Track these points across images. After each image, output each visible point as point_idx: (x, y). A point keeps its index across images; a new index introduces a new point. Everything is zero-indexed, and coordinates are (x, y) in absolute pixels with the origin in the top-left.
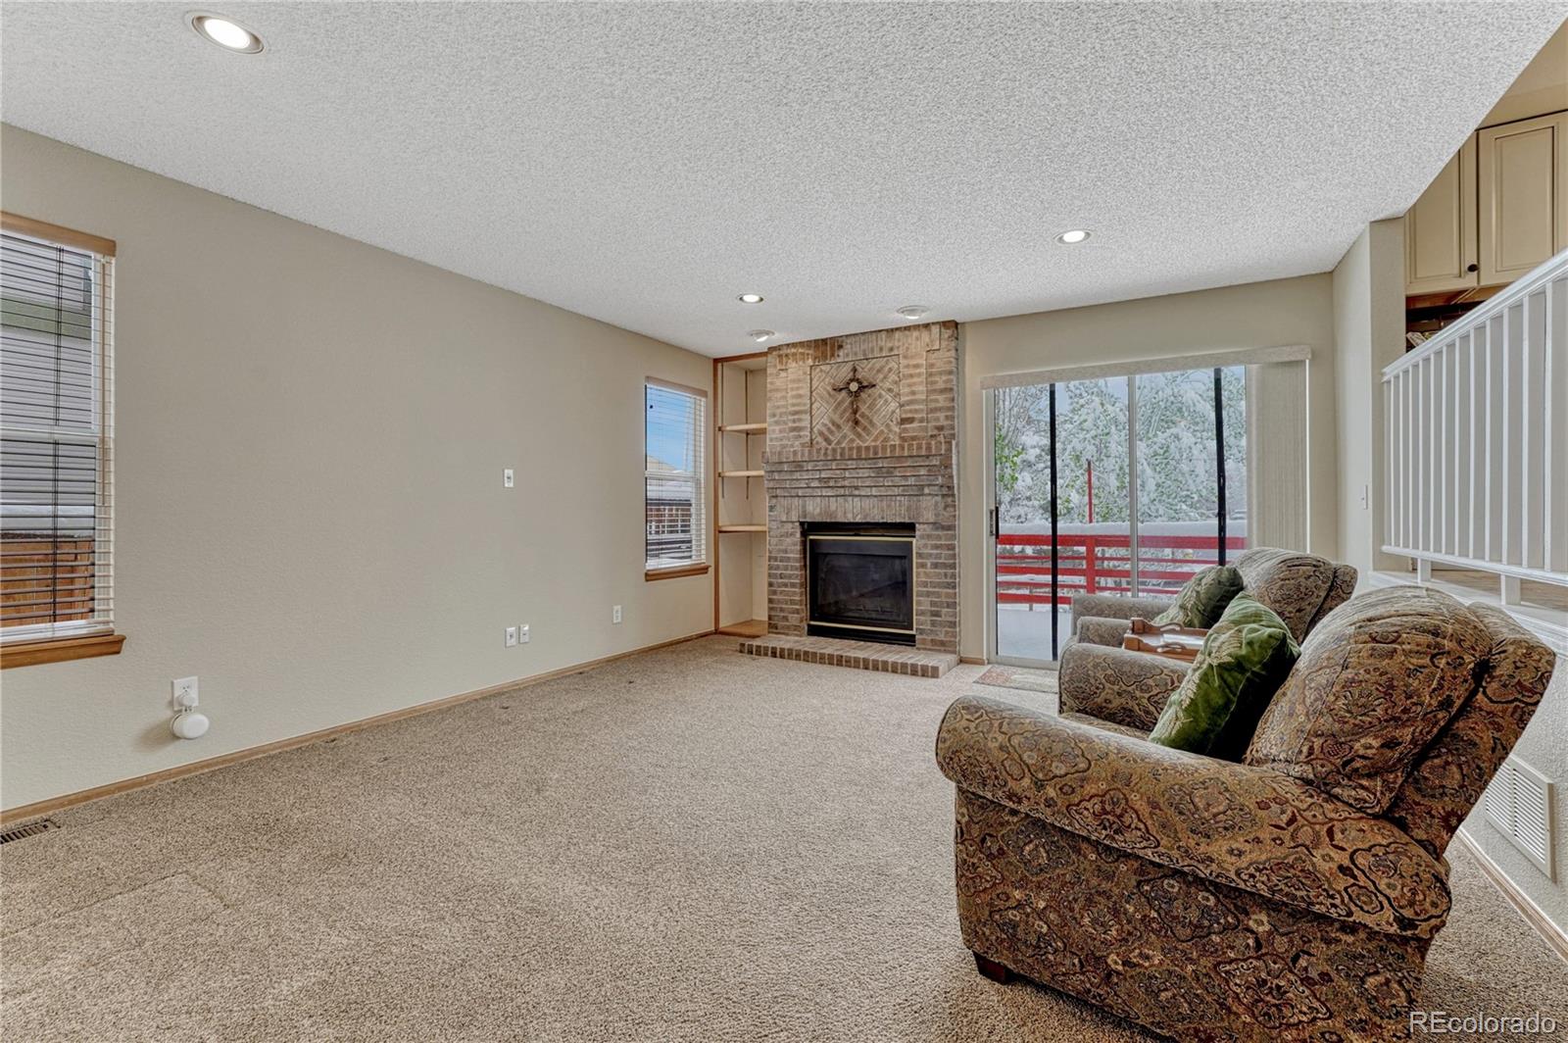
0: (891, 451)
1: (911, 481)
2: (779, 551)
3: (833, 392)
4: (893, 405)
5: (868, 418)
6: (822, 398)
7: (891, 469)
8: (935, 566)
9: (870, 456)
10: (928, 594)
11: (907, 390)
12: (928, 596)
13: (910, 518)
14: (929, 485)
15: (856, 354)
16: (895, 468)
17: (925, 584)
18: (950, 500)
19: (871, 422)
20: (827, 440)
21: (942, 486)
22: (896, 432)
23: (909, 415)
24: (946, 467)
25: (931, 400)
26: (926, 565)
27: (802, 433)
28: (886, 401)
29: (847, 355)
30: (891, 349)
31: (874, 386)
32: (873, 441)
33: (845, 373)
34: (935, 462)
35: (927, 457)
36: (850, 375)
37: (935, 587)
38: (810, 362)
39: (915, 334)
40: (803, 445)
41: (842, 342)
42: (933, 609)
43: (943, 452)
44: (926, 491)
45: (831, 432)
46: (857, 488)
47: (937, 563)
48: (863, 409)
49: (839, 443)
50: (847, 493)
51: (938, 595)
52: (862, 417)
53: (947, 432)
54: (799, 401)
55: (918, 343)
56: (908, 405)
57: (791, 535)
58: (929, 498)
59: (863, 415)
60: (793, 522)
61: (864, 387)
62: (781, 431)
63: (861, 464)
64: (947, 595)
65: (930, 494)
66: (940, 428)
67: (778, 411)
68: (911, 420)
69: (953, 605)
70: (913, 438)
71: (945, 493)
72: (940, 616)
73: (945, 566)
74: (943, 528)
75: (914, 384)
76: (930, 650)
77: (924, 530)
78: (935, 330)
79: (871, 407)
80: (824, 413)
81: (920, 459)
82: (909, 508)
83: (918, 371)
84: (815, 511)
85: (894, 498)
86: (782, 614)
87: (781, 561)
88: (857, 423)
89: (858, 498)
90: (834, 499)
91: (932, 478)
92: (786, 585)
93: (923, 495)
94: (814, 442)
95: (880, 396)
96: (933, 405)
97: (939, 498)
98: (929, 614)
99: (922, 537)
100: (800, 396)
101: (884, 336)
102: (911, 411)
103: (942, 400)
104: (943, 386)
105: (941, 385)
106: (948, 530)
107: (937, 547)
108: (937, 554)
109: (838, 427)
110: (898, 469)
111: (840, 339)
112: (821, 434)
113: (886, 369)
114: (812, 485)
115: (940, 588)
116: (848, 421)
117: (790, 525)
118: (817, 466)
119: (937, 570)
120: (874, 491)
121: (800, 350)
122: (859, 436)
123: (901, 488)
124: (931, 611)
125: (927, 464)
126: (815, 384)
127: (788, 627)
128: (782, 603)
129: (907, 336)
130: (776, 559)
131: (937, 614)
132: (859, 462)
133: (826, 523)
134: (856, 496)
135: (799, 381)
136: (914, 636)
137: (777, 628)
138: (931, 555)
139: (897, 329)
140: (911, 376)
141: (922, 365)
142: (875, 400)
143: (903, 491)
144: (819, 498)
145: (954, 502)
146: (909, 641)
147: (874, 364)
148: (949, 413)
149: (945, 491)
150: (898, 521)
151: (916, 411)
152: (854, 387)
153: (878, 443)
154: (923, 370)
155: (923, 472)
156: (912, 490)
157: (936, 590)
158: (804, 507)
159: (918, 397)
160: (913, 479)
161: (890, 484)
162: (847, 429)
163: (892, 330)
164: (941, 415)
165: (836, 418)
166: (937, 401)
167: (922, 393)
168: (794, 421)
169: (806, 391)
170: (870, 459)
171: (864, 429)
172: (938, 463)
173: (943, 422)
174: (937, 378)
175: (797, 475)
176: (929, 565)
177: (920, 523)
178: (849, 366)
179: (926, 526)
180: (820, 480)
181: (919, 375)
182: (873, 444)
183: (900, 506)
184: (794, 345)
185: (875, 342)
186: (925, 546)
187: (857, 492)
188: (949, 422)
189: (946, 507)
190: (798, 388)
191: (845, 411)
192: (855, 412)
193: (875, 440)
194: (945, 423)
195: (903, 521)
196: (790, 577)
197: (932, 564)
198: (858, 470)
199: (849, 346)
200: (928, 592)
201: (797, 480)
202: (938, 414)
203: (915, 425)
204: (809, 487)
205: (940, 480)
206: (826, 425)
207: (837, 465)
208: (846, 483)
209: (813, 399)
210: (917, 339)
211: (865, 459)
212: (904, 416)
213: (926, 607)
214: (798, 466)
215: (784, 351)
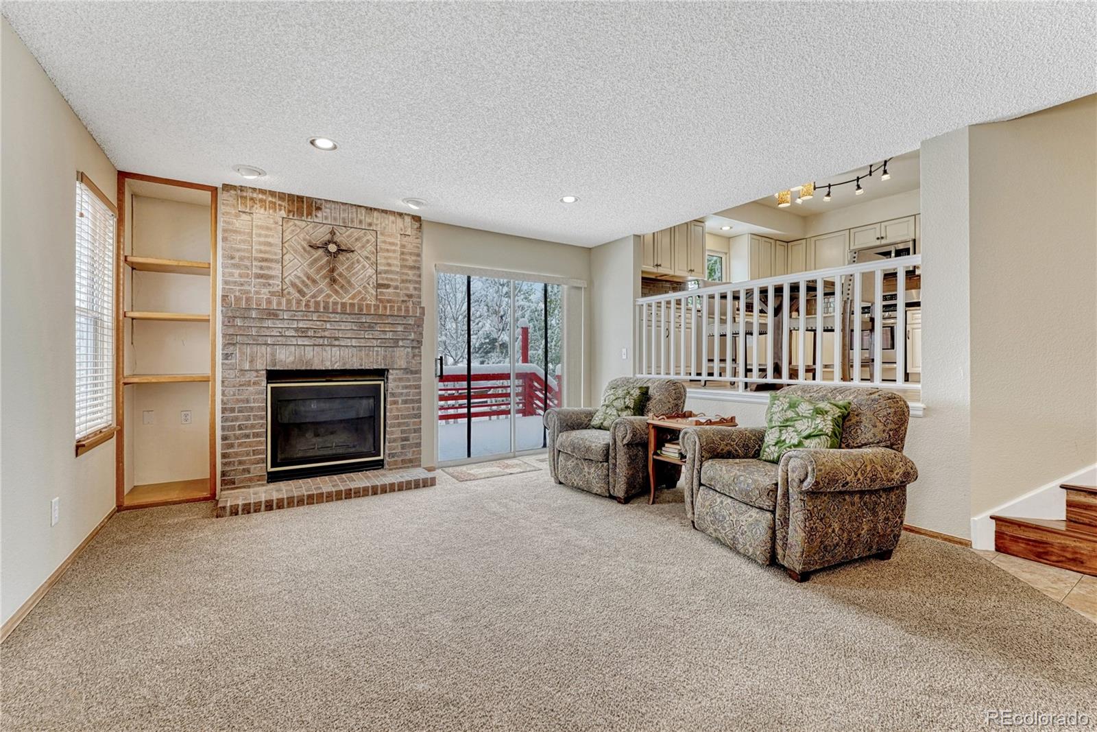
0: (375, 310)
1: (389, 335)
2: (238, 401)
3: (308, 249)
4: (371, 271)
5: (346, 278)
6: (296, 251)
7: (372, 325)
8: (405, 402)
9: (355, 312)
10: (399, 425)
11: (383, 261)
12: (399, 426)
13: (385, 365)
14: (403, 339)
15: (335, 219)
16: (376, 324)
17: (397, 417)
18: (417, 351)
19: (349, 282)
20: (300, 291)
21: (413, 340)
22: (372, 294)
23: (386, 282)
24: (418, 326)
25: (403, 273)
26: (398, 402)
27: (271, 282)
28: (364, 267)
29: (326, 218)
30: (370, 225)
31: (353, 251)
32: (349, 299)
33: (321, 234)
34: (411, 321)
35: (405, 317)
36: (328, 237)
37: (405, 419)
38: (283, 213)
39: (392, 218)
40: (272, 293)
41: (321, 205)
42: (403, 435)
43: (418, 315)
44: (401, 343)
45: (306, 285)
46: (337, 339)
47: (407, 400)
48: (341, 269)
49: (314, 296)
50: (326, 343)
51: (407, 424)
52: (340, 276)
53: (415, 300)
54: (268, 248)
55: (393, 227)
56: (385, 273)
57: (254, 383)
58: (402, 349)
59: (341, 275)
60: (257, 371)
61: (343, 250)
62: (241, 276)
63: (344, 318)
64: (414, 423)
65: (402, 346)
66: (410, 296)
67: (237, 255)
68: (387, 286)
69: (418, 430)
70: (389, 301)
71: (415, 345)
72: (408, 440)
73: (413, 401)
74: (412, 372)
75: (389, 258)
76: (401, 468)
77: (397, 374)
78: (408, 220)
79: (350, 268)
80: (297, 266)
81: (399, 318)
82: (385, 358)
83: (393, 248)
84: (287, 359)
85: (372, 349)
86: (241, 468)
87: (239, 412)
88: (334, 281)
89: (337, 348)
90: (312, 348)
91: (406, 334)
92: (247, 436)
93: (398, 346)
94: (285, 292)
95: (358, 261)
96: (405, 277)
97: (410, 350)
98: (400, 440)
99: (395, 380)
100: (270, 244)
101: (363, 212)
102: (387, 279)
103: (411, 274)
104: (412, 264)
105: (410, 263)
106: (416, 374)
107: (406, 387)
108: (407, 392)
109: (314, 281)
110: (378, 325)
111: (319, 201)
112: (293, 285)
113: (364, 240)
114: (287, 334)
115: (408, 418)
116: (325, 278)
117: (255, 374)
118: (295, 315)
119: (407, 405)
120: (354, 342)
121: (270, 199)
122: (336, 292)
123: (379, 340)
124: (401, 438)
125: (404, 322)
126: (287, 236)
127: (251, 480)
128: (243, 456)
129: (384, 218)
130: (232, 410)
131: (406, 439)
132: (342, 316)
133: (299, 370)
134: (335, 346)
135: (268, 228)
136: (382, 461)
137: (234, 483)
138: (402, 394)
139: (375, 209)
140: (388, 251)
141: (397, 244)
142: (353, 263)
143: (380, 343)
144: (293, 348)
145: (420, 352)
146: (379, 465)
147: (352, 233)
148: (417, 286)
149: (415, 344)
150: (375, 367)
151: (392, 280)
152: (333, 248)
153: (356, 301)
154: (398, 248)
155: (400, 328)
156: (390, 343)
157: (406, 421)
158: (273, 355)
159: (393, 268)
160: (391, 333)
161: (371, 337)
162: (323, 284)
163: (371, 209)
164: (411, 286)
165: (311, 272)
166: (407, 274)
167: (397, 266)
168: (261, 268)
169: (276, 240)
170: (355, 314)
171: (342, 287)
172: (413, 323)
173: (412, 292)
174: (407, 257)
175: (269, 323)
176: (400, 401)
177: (393, 369)
178: (327, 229)
179: (397, 371)
180: (297, 329)
181: (394, 251)
182: (351, 301)
183: (377, 355)
184: (262, 192)
185: (355, 214)
186: (397, 387)
187: (337, 343)
188: (417, 293)
189: (414, 356)
190: (266, 236)
191: (321, 268)
192: (333, 270)
193: (353, 298)
194: (414, 292)
195: (380, 367)
196: (253, 426)
197: (403, 401)
198: (340, 323)
199: (328, 210)
200: (399, 423)
201: (268, 328)
202: (408, 285)
203: (390, 290)
204: (282, 336)
205: (412, 336)
206: (299, 277)
207: (319, 316)
208: (327, 334)
209: (285, 251)
210: (393, 222)
211: (349, 314)
212: (380, 282)
213: (397, 435)
214: (273, 314)
215: (249, 194)
